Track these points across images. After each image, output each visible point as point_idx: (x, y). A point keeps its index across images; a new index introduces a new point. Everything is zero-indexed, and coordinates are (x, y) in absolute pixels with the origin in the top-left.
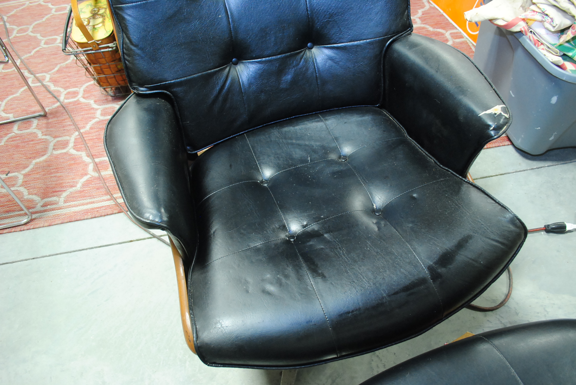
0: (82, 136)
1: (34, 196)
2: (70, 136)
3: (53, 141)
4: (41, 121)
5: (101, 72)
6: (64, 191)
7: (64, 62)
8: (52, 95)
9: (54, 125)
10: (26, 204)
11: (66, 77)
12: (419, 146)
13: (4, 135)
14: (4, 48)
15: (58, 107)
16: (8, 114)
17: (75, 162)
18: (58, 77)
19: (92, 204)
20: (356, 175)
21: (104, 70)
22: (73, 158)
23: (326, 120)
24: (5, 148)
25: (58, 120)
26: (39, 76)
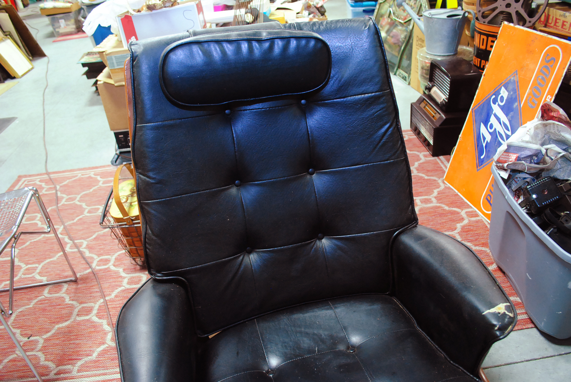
0: (107, 303)
1: (50, 362)
2: (95, 303)
3: (78, 306)
4: (71, 286)
5: (132, 244)
6: (80, 359)
7: (102, 230)
8: (86, 261)
9: (83, 290)
10: (41, 370)
11: (101, 245)
12: (429, 338)
13: (35, 297)
14: (48, 220)
15: (89, 273)
16: (42, 276)
17: (95, 329)
18: (94, 244)
19: (104, 376)
20: (363, 370)
21: (135, 242)
22: (95, 326)
23: (336, 308)
24: (32, 311)
25: (87, 286)
26: (77, 242)
